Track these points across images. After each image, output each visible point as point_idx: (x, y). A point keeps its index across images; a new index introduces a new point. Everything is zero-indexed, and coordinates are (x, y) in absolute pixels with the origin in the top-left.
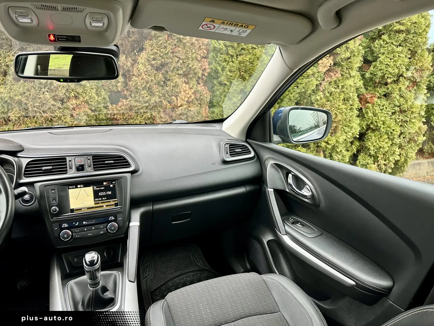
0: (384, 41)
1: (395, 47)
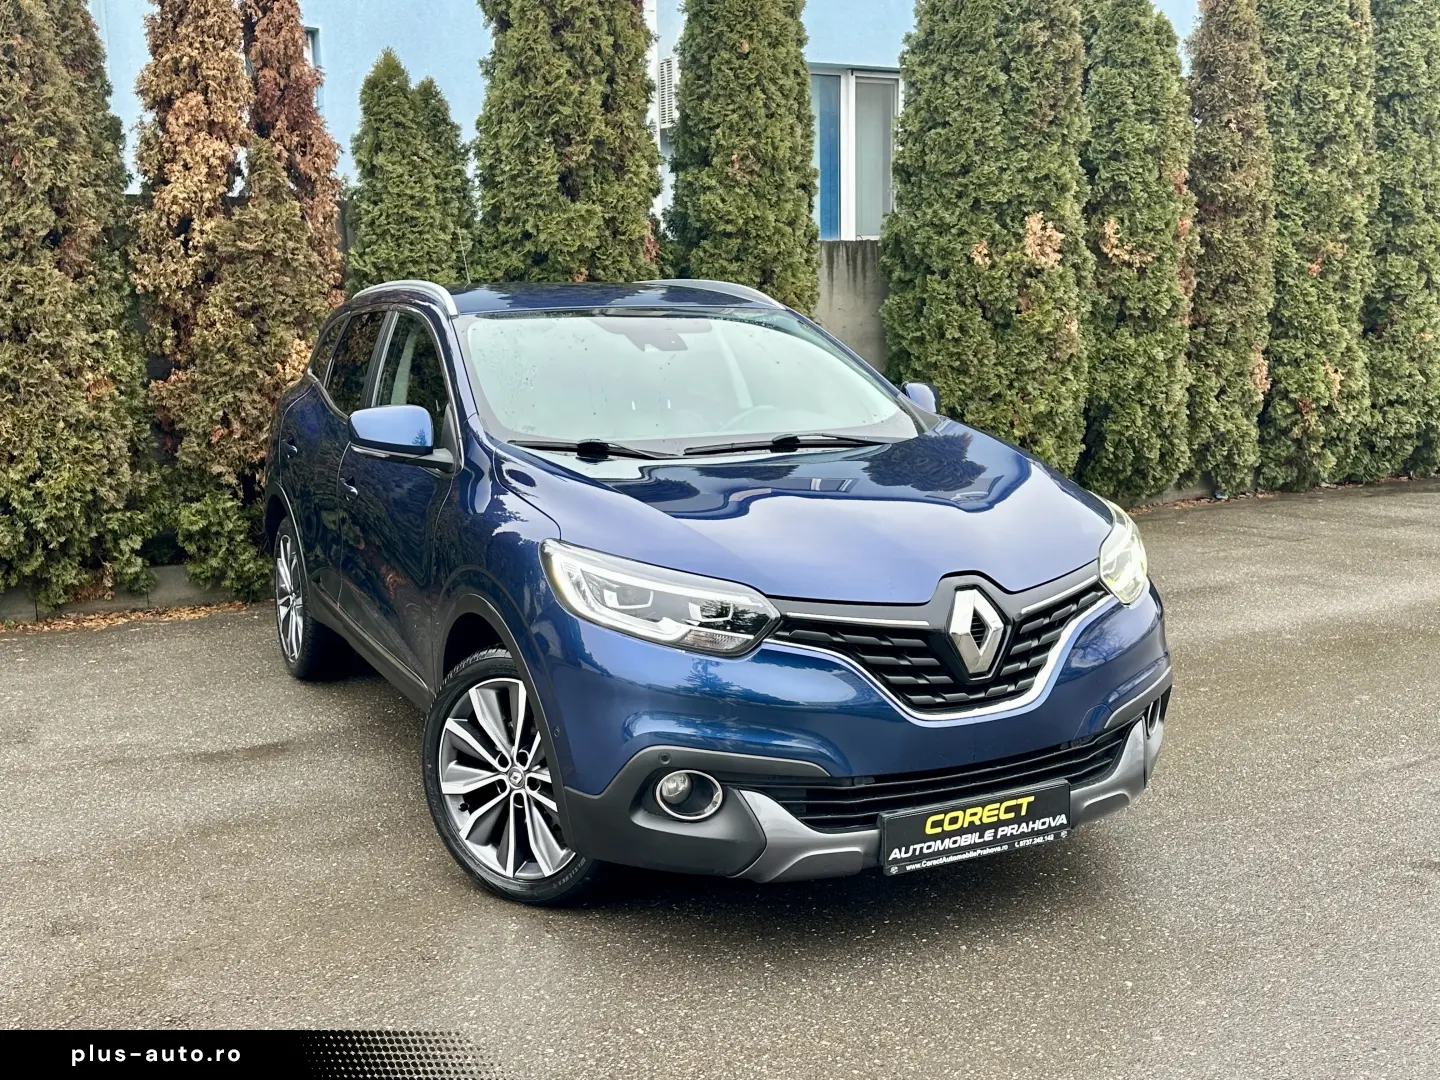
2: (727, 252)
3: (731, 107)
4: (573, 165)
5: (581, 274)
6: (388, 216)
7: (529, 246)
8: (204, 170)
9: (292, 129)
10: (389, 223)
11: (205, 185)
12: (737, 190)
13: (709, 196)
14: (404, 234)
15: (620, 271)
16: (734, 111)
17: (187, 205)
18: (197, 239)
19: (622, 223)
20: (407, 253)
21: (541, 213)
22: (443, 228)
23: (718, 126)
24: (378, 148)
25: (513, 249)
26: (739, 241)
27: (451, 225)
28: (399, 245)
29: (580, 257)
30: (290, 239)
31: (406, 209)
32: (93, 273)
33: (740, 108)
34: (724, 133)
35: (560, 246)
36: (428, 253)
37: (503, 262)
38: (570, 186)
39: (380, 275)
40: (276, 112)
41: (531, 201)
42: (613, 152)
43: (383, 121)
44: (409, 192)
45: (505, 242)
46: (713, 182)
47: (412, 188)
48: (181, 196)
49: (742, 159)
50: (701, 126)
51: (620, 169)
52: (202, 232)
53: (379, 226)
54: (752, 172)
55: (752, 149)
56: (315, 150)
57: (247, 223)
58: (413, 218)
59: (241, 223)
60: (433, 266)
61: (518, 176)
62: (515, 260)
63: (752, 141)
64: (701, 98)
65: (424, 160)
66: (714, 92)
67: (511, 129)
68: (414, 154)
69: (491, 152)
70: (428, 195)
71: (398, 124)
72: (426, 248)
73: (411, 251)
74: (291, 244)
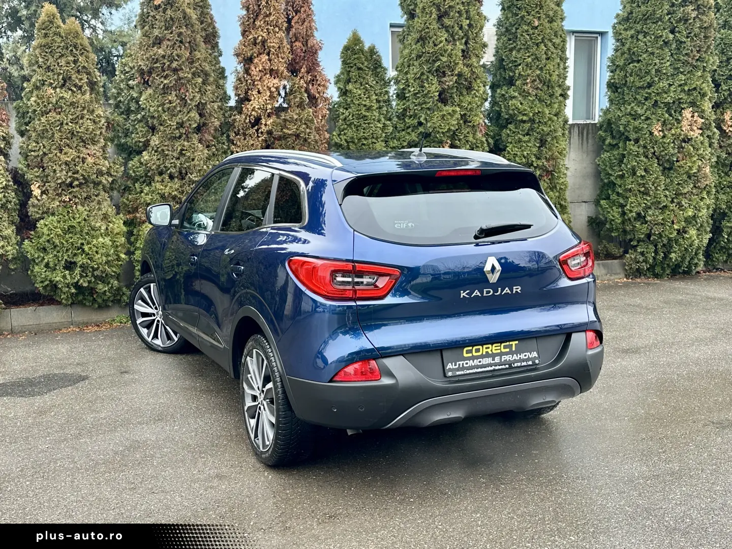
0: (510, 130)
1: (521, 137)
2: (522, 131)
3: (528, 54)
4: (446, 87)
5: (447, 143)
6: (353, 116)
7: (421, 129)
8: (268, 94)
9: (308, 72)
10: (353, 119)
11: (268, 101)
12: (529, 98)
13: (514, 101)
14: (360, 124)
15: (467, 141)
16: (529, 57)
17: (259, 112)
18: (264, 128)
19: (469, 116)
20: (362, 134)
21: (428, 112)
22: (379, 121)
23: (520, 65)
24: (348, 81)
25: (412, 131)
26: (529, 125)
27: (383, 119)
28: (357, 130)
29: (448, 134)
30: (307, 128)
31: (362, 112)
32: (215, 146)
33: (532, 55)
34: (523, 68)
35: (438, 129)
36: (372, 134)
37: (407, 138)
38: (443, 98)
39: (348, 145)
40: (301, 64)
41: (424, 106)
42: (466, 80)
43: (352, 67)
44: (364, 103)
45: (409, 127)
46: (516, 94)
47: (365, 101)
48: (257, 107)
49: (532, 82)
50: (511, 65)
51: (469, 88)
52: (266, 125)
53: (349, 120)
54: (537, 88)
55: (538, 76)
56: (318, 82)
57: (288, 120)
58: (365, 116)
59: (285, 120)
60: (374, 140)
61: (417, 93)
62: (414, 137)
63: (538, 72)
64: (511, 50)
65: (371, 86)
66: (519, 47)
67: (415, 69)
68: (367, 84)
69: (403, 81)
70: (373, 104)
71: (359, 69)
72: (371, 132)
73: (364, 133)
74: (308, 130)
